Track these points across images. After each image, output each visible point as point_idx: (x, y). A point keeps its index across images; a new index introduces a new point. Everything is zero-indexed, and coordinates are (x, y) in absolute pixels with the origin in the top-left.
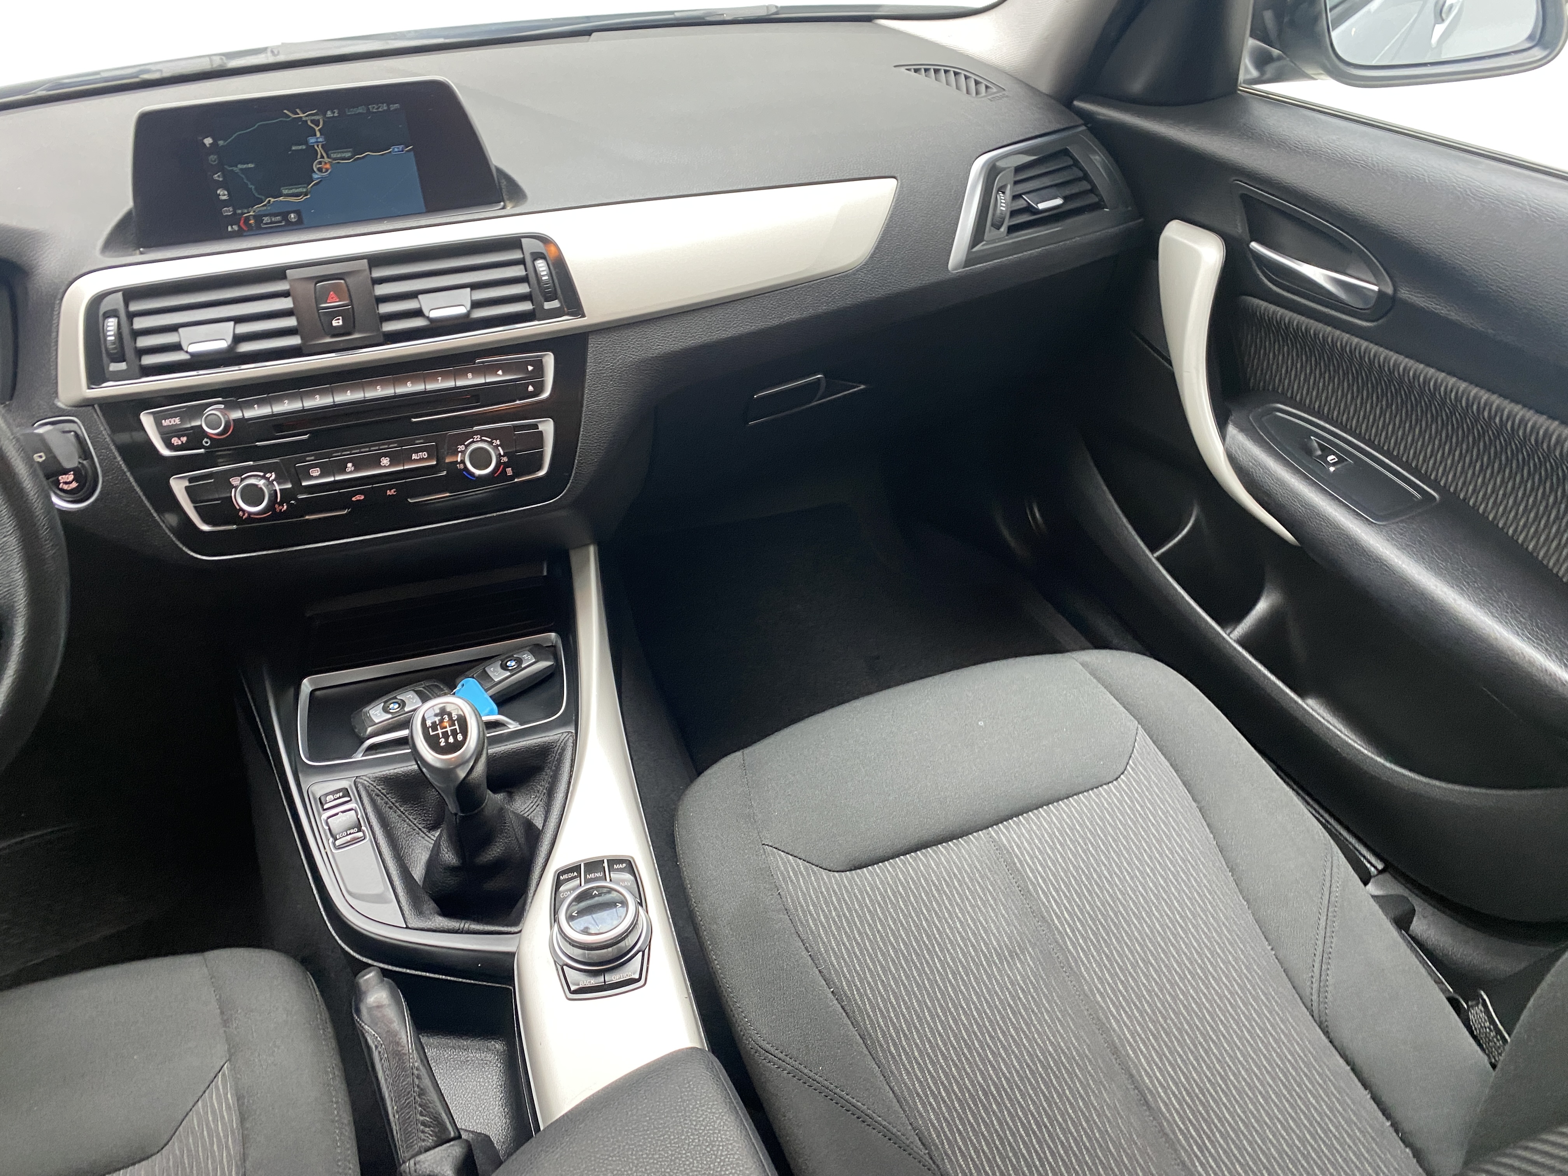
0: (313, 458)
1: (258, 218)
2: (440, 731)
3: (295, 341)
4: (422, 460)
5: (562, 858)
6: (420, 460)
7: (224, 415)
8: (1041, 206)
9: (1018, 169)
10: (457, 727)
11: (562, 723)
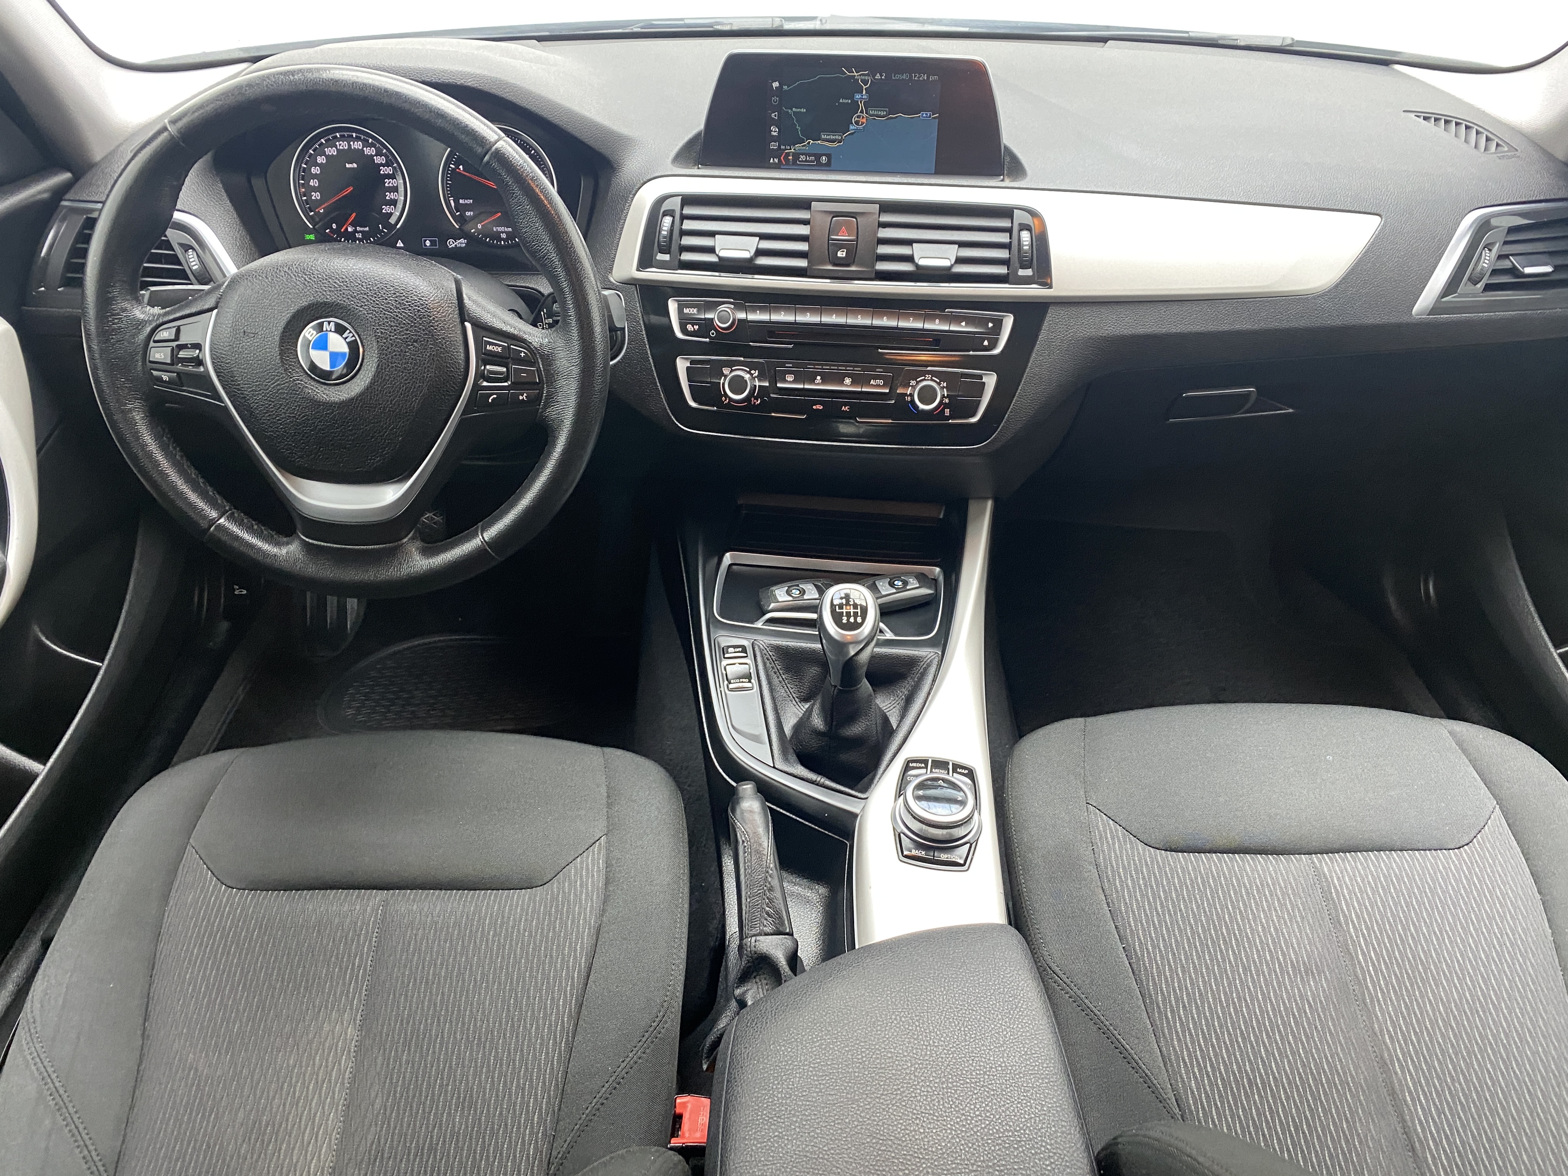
0: (791, 365)
1: (796, 156)
2: (844, 611)
3: (802, 263)
4: (878, 385)
5: (912, 749)
6: (876, 386)
7: (732, 314)
8: (1528, 270)
9: (1512, 230)
10: (859, 610)
11: (931, 643)
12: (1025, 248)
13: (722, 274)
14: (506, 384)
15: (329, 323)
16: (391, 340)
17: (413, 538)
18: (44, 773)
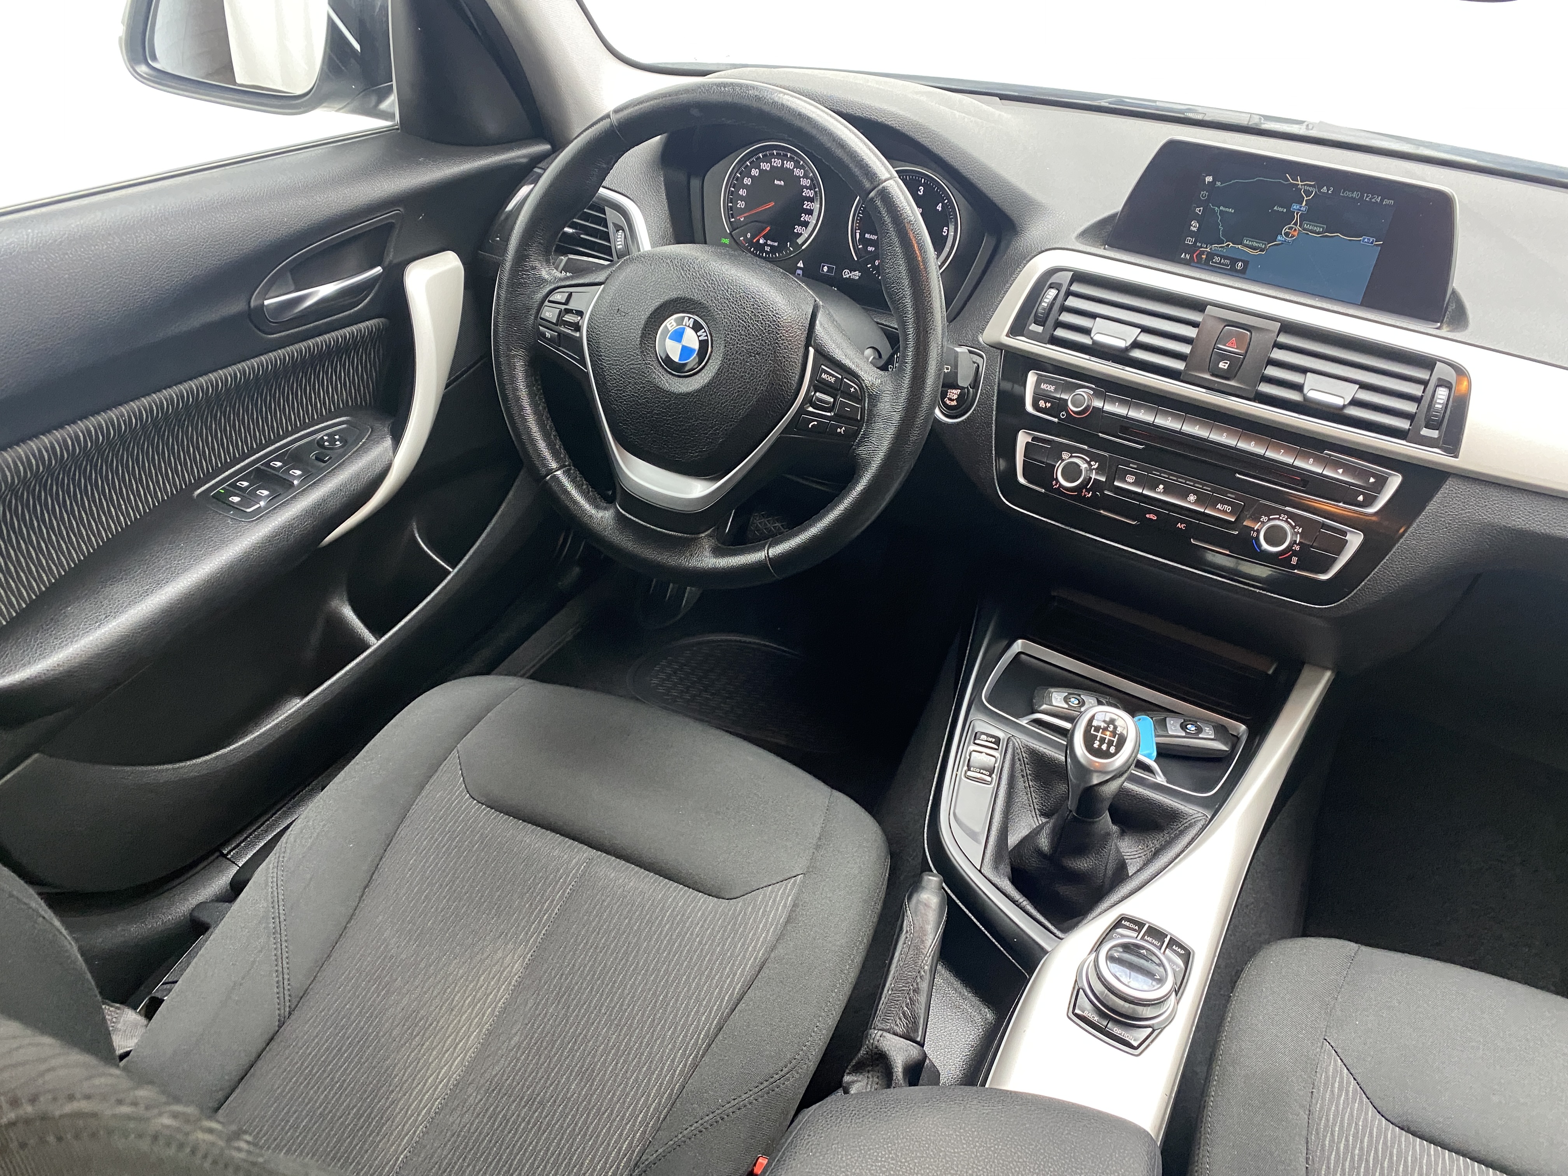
0: (1136, 466)
1: (1210, 256)
2: (1099, 734)
3: (1179, 365)
4: (1225, 512)
5: (1133, 907)
6: (1222, 512)
7: (1090, 399)
10: (1115, 740)
11: (1204, 803)
12: (1436, 406)
13: (1093, 359)
14: (829, 414)
15: (690, 318)
16: (737, 347)
17: (709, 536)
18: (375, 646)
